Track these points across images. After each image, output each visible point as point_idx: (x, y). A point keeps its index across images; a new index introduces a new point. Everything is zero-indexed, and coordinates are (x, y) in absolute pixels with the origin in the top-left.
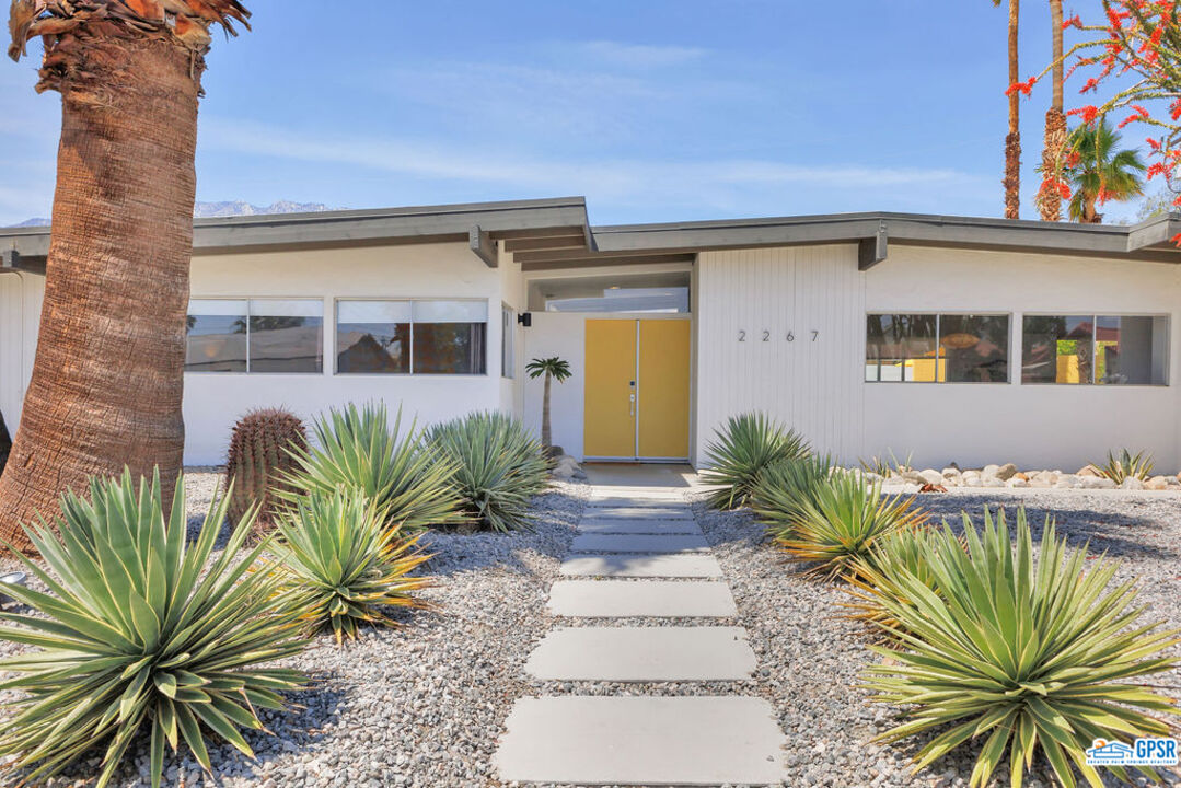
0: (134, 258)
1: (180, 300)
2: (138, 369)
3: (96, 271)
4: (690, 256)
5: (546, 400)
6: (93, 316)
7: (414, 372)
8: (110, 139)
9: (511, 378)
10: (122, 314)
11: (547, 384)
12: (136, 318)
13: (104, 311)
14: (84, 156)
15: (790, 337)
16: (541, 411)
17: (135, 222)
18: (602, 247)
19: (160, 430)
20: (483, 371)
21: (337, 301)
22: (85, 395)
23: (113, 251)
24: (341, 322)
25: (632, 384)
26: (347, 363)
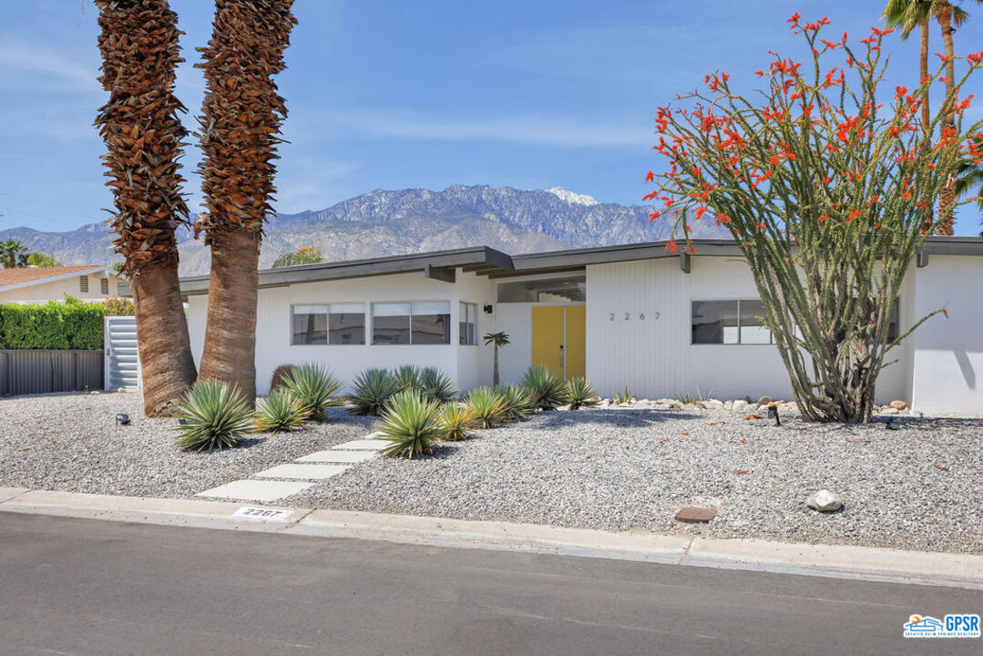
0: (234, 309)
1: (252, 323)
2: (236, 350)
3: (222, 314)
4: (583, 268)
5: (496, 358)
6: (221, 331)
7: (413, 343)
8: (226, 267)
9: (477, 345)
10: (230, 330)
11: (496, 349)
12: (235, 331)
13: (224, 328)
14: (218, 274)
15: (642, 317)
16: (493, 366)
17: (235, 296)
18: (517, 268)
19: (245, 372)
20: (448, 341)
21: (372, 305)
22: (219, 359)
23: (226, 307)
24: (376, 315)
25: (562, 347)
26: (378, 339)
